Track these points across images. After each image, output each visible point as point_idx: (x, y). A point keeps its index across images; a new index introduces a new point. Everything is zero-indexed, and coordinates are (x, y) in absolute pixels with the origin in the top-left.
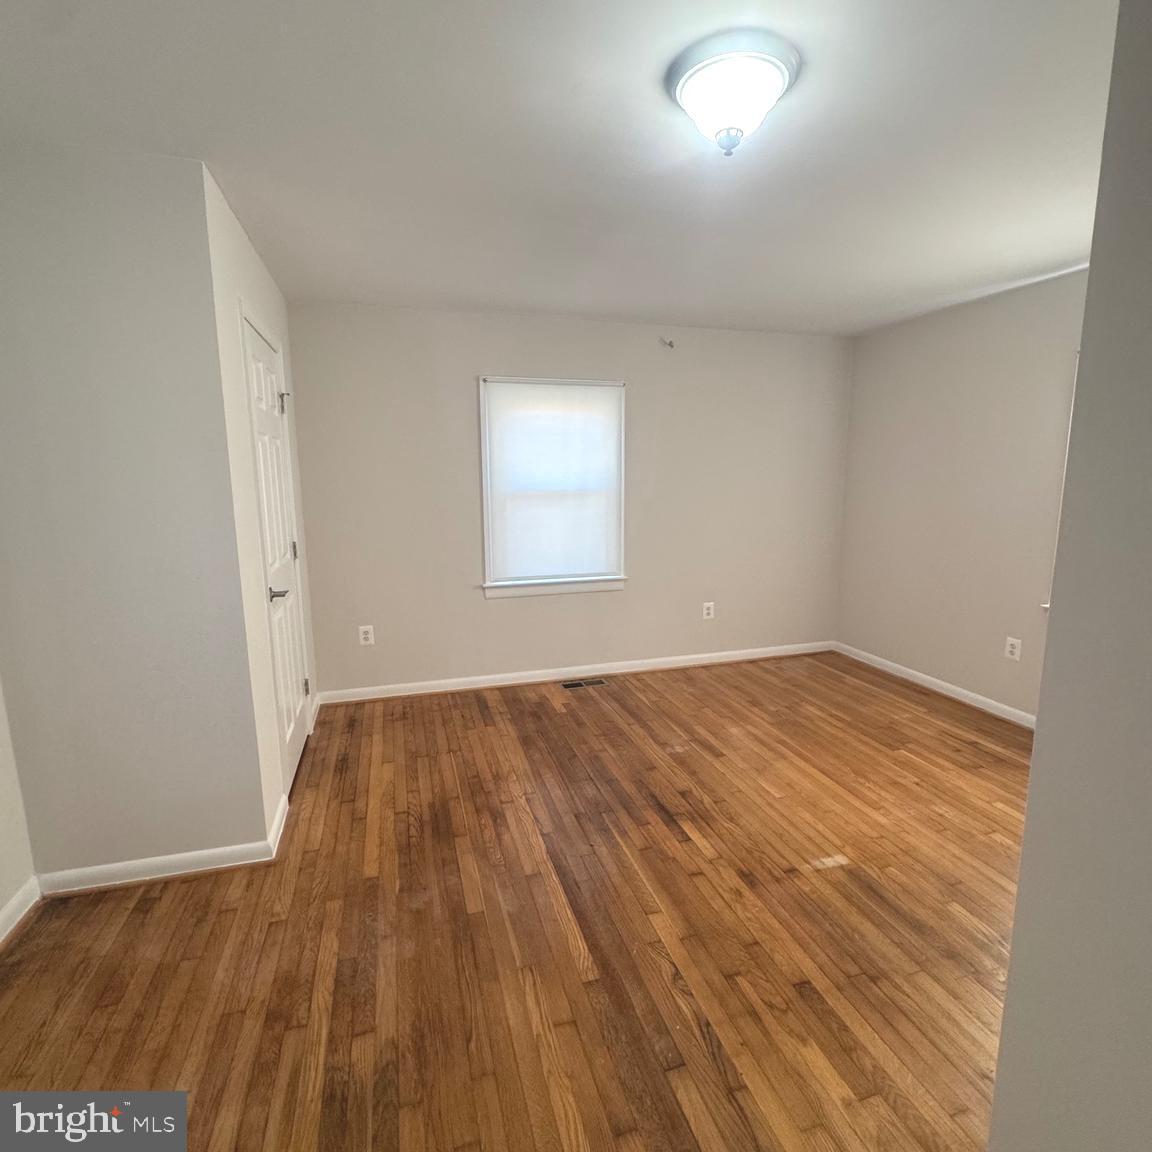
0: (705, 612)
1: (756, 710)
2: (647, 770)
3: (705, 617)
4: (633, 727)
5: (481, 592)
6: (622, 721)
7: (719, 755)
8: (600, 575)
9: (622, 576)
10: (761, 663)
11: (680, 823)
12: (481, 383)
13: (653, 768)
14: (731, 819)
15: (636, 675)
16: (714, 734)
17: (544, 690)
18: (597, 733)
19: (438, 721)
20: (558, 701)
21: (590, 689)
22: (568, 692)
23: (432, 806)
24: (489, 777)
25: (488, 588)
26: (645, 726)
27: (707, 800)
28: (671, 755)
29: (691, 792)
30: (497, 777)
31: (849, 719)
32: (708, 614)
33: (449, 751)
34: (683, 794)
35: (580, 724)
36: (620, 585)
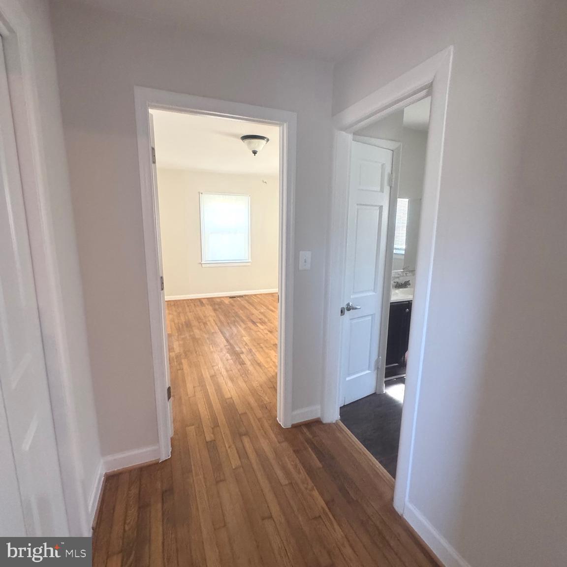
4: (250, 306)
5: (200, 265)
6: (247, 305)
9: (250, 261)
11: (257, 324)
12: (201, 194)
13: (252, 314)
15: (255, 295)
17: (223, 299)
18: (238, 308)
19: (186, 306)
20: (227, 301)
21: (238, 298)
22: (231, 299)
23: (185, 322)
24: (203, 317)
25: (203, 263)
26: (253, 306)
27: (266, 320)
28: (260, 312)
29: (262, 318)
30: (205, 317)
33: (190, 312)
34: (260, 319)
35: (233, 306)
36: (249, 264)
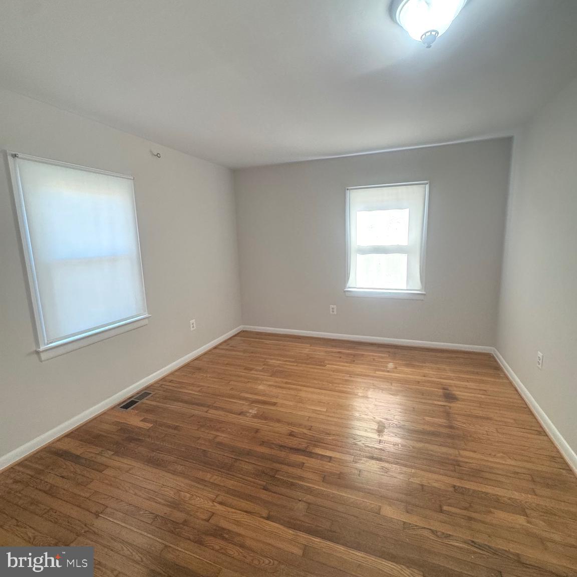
0: (192, 326)
1: (253, 372)
2: (256, 433)
3: (192, 329)
4: (209, 412)
5: (38, 356)
6: (198, 412)
7: (275, 404)
8: (133, 317)
9: (147, 315)
10: (221, 347)
11: (313, 451)
13: (257, 431)
14: (329, 434)
15: (163, 379)
16: (255, 394)
18: (196, 428)
19: (39, 496)
20: (135, 421)
21: (146, 401)
24: (166, 509)
25: (43, 351)
26: (215, 408)
27: (305, 431)
28: (254, 417)
29: (293, 431)
30: (174, 505)
31: (293, 360)
32: (193, 327)
34: (291, 435)
35: (176, 428)
36: (146, 322)
